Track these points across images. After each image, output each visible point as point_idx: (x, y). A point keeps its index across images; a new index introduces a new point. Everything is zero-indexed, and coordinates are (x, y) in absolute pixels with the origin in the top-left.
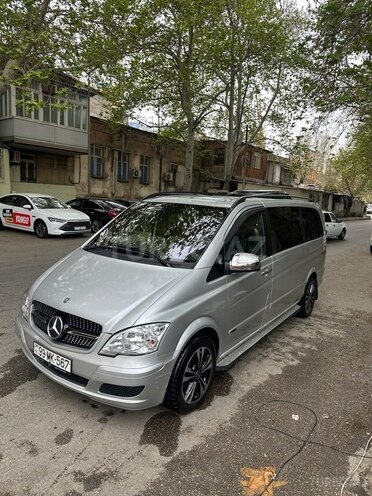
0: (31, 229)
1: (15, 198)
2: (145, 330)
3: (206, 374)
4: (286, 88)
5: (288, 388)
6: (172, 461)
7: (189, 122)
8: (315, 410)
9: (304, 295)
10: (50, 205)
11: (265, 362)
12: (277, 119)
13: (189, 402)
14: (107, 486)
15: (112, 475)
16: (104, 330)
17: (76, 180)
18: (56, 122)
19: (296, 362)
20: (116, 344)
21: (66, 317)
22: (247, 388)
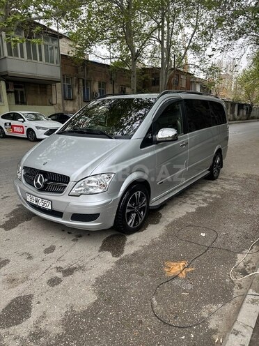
0: (25, 135)
1: (12, 115)
2: (99, 178)
3: (143, 209)
4: (202, 24)
5: (199, 219)
6: (120, 260)
7: (132, 54)
8: (217, 231)
9: (213, 165)
10: (37, 118)
11: (185, 205)
12: (196, 48)
13: (132, 226)
14: (77, 274)
15: (81, 268)
16: (71, 180)
17: (54, 102)
18: (36, 60)
19: (205, 205)
20: (80, 189)
21: (45, 174)
22: (171, 220)
